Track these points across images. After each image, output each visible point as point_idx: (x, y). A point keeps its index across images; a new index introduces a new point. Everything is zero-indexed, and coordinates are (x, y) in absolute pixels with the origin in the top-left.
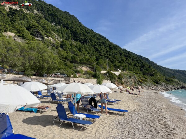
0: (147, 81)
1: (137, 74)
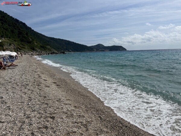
0: (25, 48)
1: (16, 41)
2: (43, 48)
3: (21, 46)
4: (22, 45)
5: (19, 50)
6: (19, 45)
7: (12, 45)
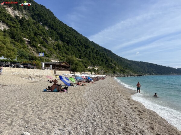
0: (109, 72)
1: (104, 68)
2: (122, 71)
3: (107, 70)
6: (106, 70)
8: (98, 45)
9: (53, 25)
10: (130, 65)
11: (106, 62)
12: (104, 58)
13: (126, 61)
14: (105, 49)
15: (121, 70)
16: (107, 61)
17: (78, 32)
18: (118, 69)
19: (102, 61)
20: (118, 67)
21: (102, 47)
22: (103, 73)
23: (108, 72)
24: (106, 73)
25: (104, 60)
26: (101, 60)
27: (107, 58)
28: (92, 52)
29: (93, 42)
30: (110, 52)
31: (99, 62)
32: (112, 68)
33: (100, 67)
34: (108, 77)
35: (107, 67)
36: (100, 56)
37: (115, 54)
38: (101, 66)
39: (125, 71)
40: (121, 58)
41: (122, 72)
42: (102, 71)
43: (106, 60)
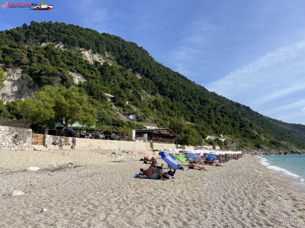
2: (275, 144)
3: (243, 143)
4: (245, 142)
5: (241, 148)
6: (241, 142)
7: (235, 143)
8: (224, 98)
9: (148, 71)
10: (289, 132)
11: (240, 128)
12: (237, 121)
13: (279, 125)
14: (238, 105)
15: (273, 143)
16: (242, 126)
17: (188, 79)
18: (265, 140)
19: (233, 125)
20: (265, 136)
21: (231, 101)
22: (236, 147)
23: (246, 145)
24: (242, 147)
25: (238, 124)
26: (230, 123)
27: (242, 120)
28: (213, 111)
29: (214, 92)
30: (248, 108)
31: (226, 127)
32: (253, 138)
33: (230, 137)
34: (246, 154)
35: (244, 136)
36: (229, 117)
37: (257, 113)
38: (231, 134)
39: (281, 145)
40: (270, 119)
41: (274, 146)
42: (234, 144)
43: (240, 123)
